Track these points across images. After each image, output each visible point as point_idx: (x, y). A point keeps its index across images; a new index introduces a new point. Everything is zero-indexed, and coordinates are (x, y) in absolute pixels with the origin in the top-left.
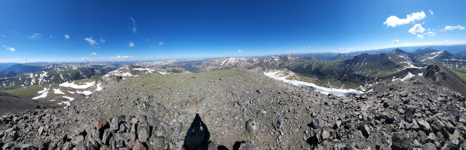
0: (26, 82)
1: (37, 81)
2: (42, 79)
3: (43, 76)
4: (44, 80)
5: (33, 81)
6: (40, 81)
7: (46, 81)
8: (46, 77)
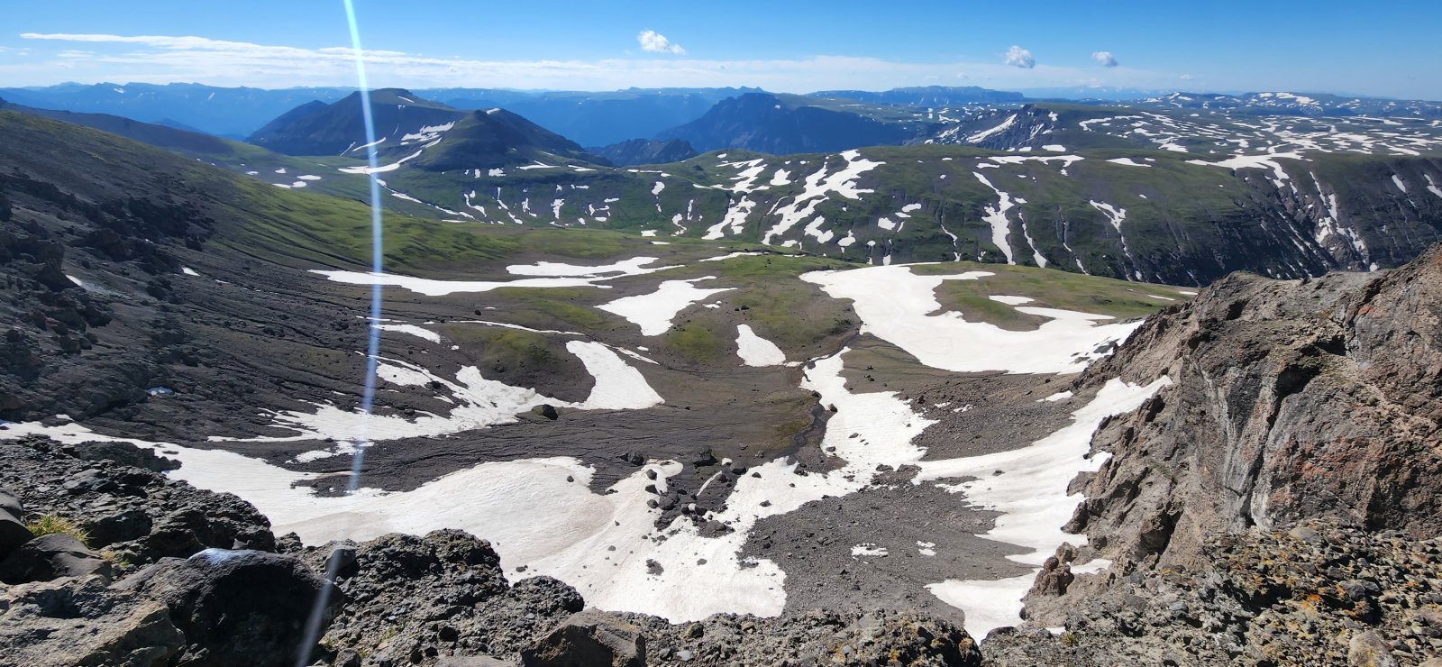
0: (684, 214)
1: (760, 221)
2: (809, 210)
3: (821, 190)
4: (811, 229)
5: (736, 218)
6: (778, 229)
7: (827, 236)
8: (846, 202)
